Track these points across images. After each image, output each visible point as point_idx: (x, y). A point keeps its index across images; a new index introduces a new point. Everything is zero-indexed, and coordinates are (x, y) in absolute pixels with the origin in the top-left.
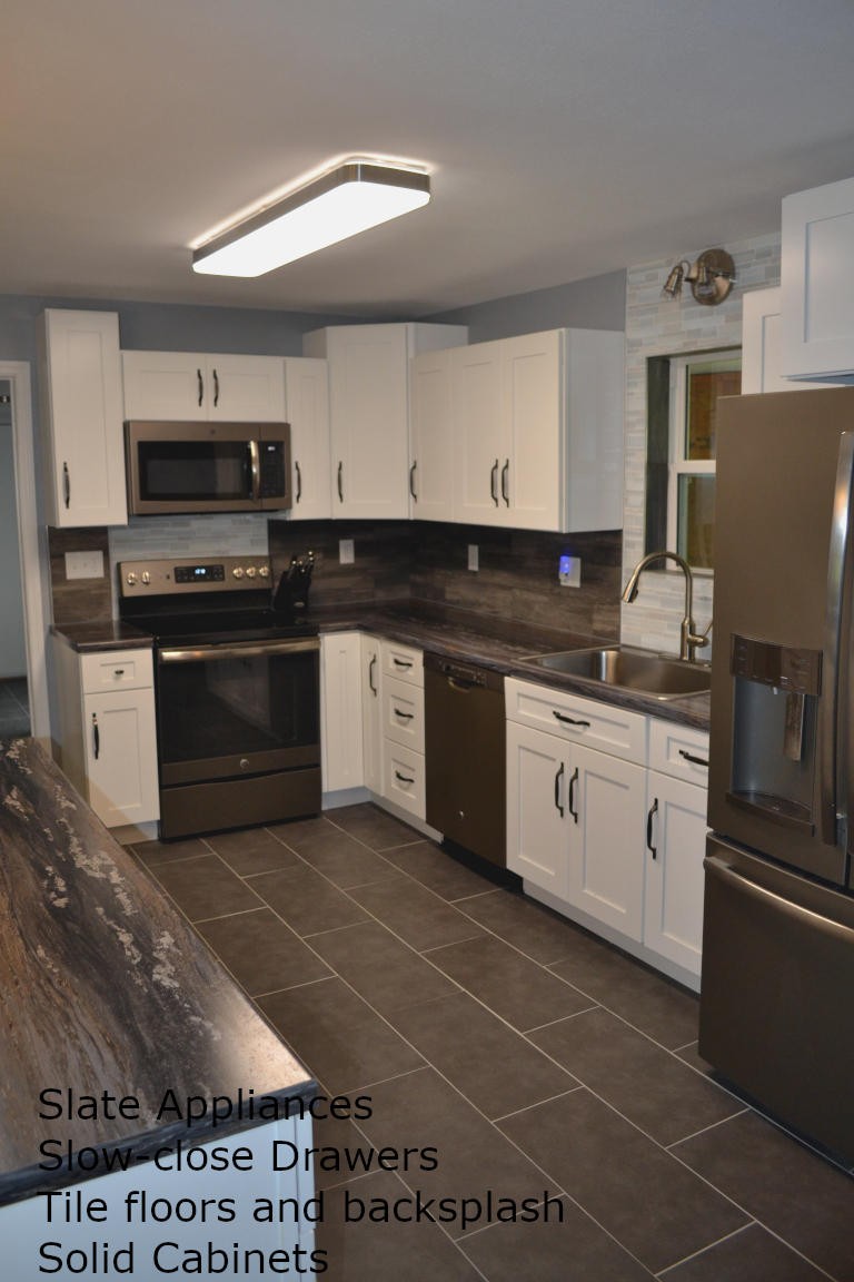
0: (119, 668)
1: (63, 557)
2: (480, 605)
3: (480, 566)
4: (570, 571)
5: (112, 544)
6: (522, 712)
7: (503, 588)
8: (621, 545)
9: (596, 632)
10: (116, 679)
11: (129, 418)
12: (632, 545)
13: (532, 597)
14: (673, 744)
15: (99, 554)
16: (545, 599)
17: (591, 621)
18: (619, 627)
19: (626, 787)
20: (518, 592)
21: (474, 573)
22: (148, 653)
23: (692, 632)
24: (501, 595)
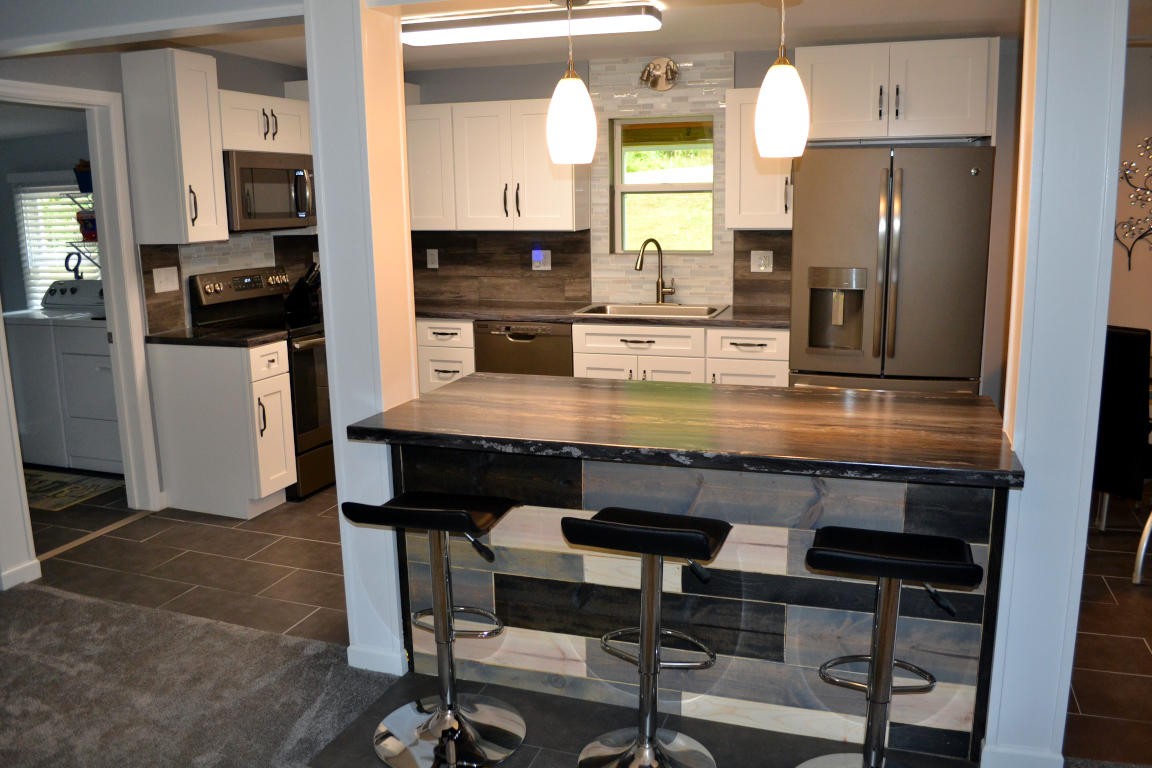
0: (271, 358)
1: (151, 273)
2: (442, 293)
3: (440, 264)
4: (541, 261)
5: (182, 259)
6: (589, 345)
7: (467, 277)
8: (589, 238)
9: (567, 299)
10: (269, 366)
11: (228, 147)
12: (599, 238)
13: (500, 281)
14: (725, 341)
15: (176, 268)
16: (516, 281)
17: (563, 291)
18: (590, 292)
19: (689, 373)
20: (485, 280)
21: (433, 270)
22: (284, 343)
23: (663, 287)
24: (465, 284)
